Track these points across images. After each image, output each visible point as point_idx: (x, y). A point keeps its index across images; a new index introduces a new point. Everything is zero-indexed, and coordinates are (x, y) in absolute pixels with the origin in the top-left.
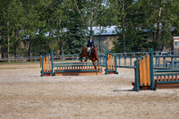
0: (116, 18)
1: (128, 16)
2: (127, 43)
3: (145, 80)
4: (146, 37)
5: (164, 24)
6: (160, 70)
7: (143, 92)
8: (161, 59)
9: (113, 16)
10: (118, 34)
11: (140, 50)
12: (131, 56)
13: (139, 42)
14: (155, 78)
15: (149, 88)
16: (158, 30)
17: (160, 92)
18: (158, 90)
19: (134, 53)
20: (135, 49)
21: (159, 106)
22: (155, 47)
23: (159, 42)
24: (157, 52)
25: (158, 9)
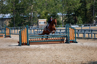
0: (10, 10)
1: (16, 9)
2: (16, 22)
4: (25, 20)
5: (34, 13)
6: (32, 36)
8: (33, 30)
10: (11, 18)
11: (22, 26)
14: (29, 39)
15: (26, 44)
16: (31, 16)
17: (32, 46)
18: (30, 45)
19: (19, 27)
20: (19, 25)
21: (31, 53)
22: (30, 24)
24: (31, 27)
25: (31, 6)
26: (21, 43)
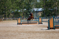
0: (42, 6)
1: (46, 5)
2: (46, 14)
3: (52, 26)
4: (52, 12)
5: (58, 7)
6: (57, 23)
7: (51, 30)
8: (57, 19)
9: (41, 5)
10: (43, 11)
11: (50, 16)
12: (47, 18)
13: (50, 13)
14: (55, 25)
15: (53, 29)
16: (56, 10)
17: (57, 30)
18: (56, 29)
20: (48, 16)
22: (55, 15)
23: (56, 13)
24: (56, 17)
25: (56, 3)
26: (49, 28)
